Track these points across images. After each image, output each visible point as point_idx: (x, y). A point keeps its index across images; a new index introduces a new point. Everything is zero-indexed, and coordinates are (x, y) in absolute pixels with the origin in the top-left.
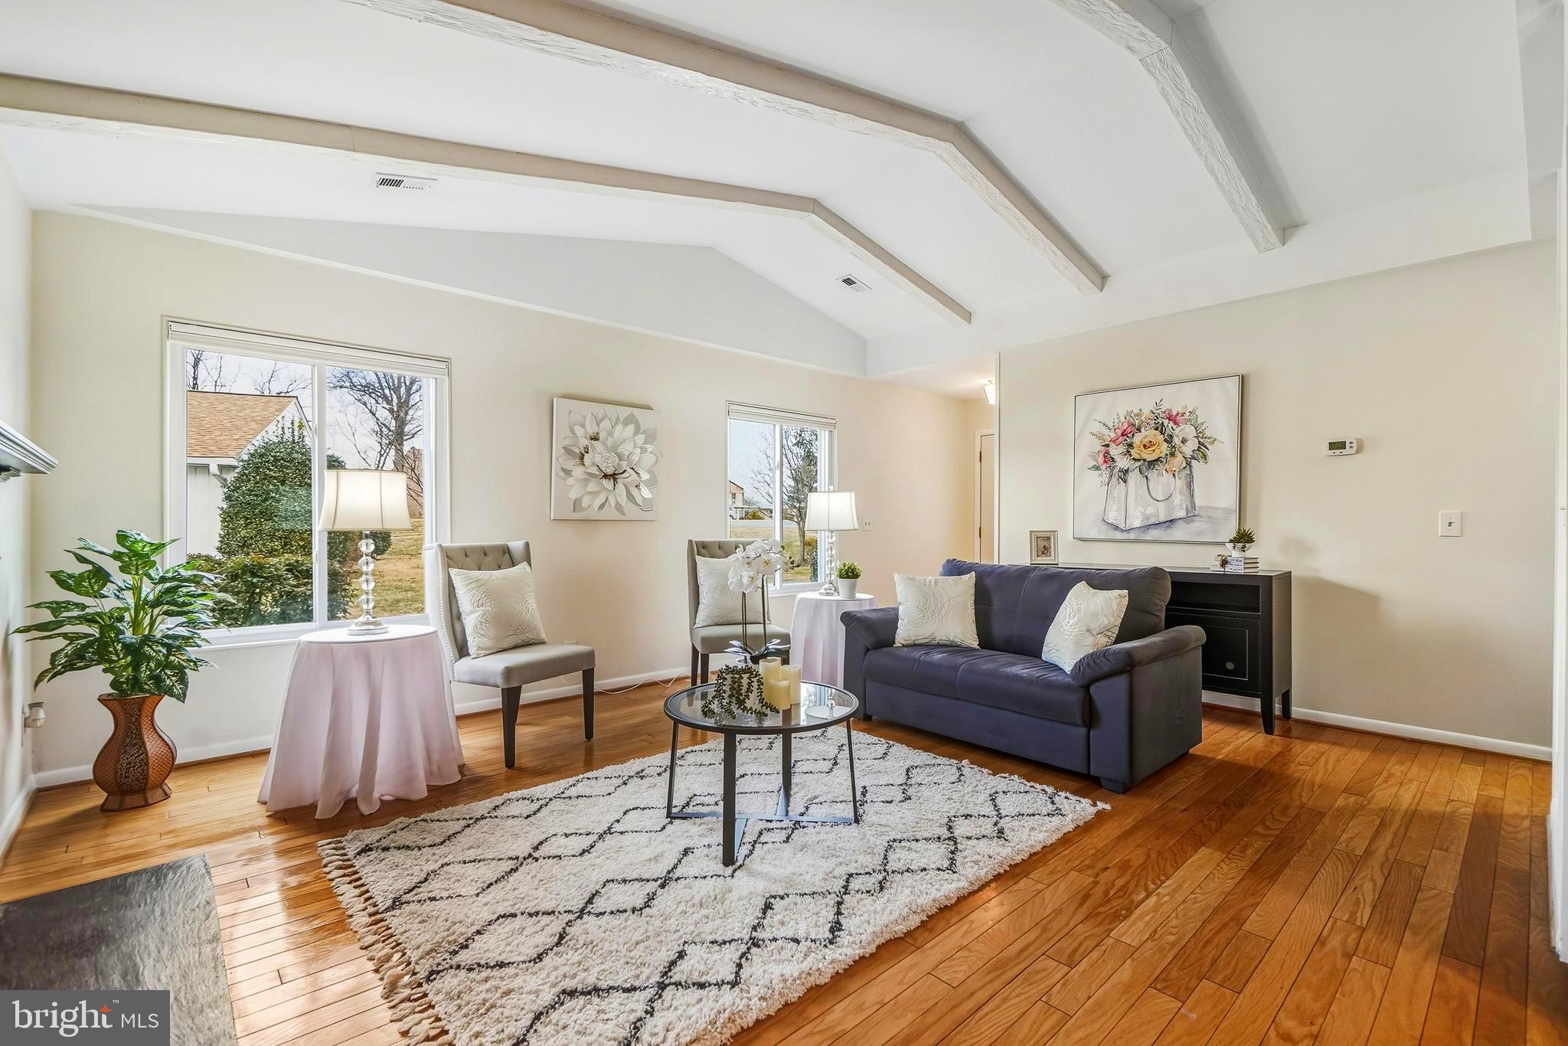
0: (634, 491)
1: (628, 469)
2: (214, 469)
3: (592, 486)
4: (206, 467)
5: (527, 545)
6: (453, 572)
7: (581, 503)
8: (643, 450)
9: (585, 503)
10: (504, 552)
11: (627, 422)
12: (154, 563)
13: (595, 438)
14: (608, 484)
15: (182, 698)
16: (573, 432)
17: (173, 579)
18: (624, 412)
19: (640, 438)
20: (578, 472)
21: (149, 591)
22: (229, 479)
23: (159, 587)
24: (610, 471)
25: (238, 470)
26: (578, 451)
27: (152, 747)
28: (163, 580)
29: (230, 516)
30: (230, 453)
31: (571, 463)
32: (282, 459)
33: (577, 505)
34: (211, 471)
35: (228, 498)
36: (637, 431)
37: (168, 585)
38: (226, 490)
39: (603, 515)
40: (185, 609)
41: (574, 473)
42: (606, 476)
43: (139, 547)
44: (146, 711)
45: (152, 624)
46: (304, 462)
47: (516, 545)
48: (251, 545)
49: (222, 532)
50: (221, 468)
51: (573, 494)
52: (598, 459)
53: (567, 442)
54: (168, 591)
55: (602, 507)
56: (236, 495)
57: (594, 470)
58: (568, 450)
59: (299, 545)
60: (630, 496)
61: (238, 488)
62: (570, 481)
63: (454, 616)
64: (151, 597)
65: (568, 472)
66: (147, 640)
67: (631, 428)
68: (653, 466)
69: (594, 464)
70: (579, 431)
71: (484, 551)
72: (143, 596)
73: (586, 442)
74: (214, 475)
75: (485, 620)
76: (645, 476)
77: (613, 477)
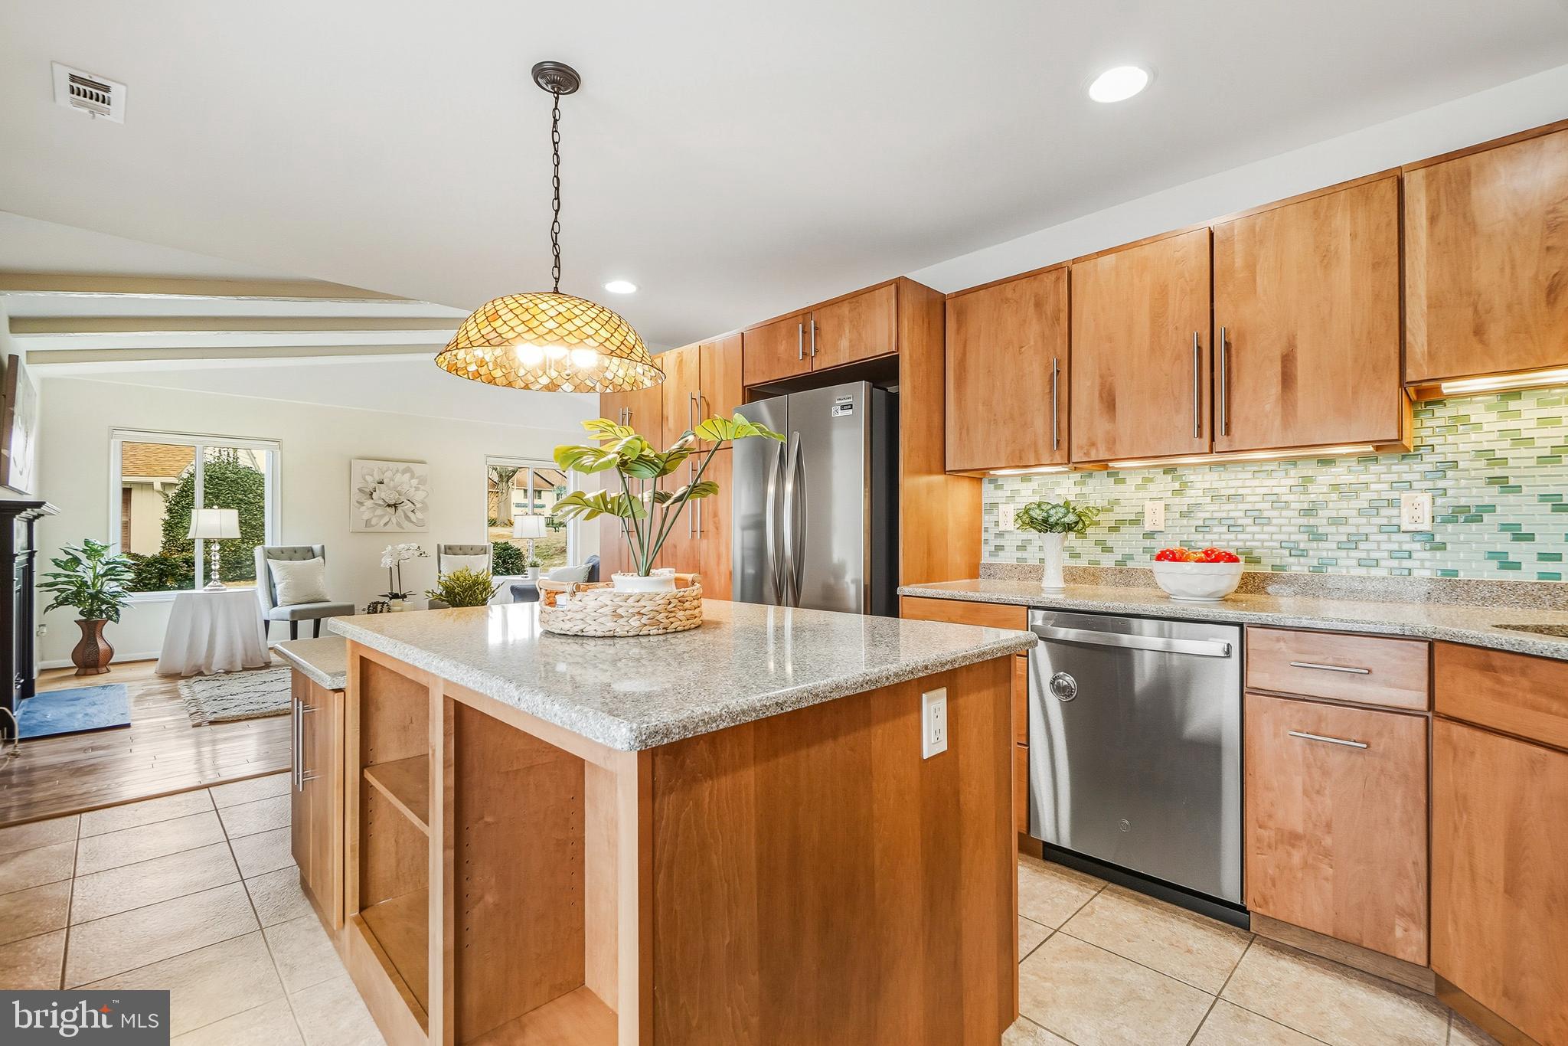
0: (411, 515)
1: (405, 500)
2: (157, 486)
3: (379, 512)
4: (151, 484)
5: (323, 547)
6: (270, 561)
7: (370, 522)
8: (417, 489)
9: (374, 522)
10: (308, 551)
11: (404, 472)
12: (103, 555)
13: (381, 483)
14: (391, 510)
15: (117, 621)
16: (364, 479)
17: (112, 563)
18: (402, 466)
19: (414, 482)
20: (369, 503)
21: (101, 570)
22: (170, 495)
23: (106, 567)
24: (392, 502)
25: (178, 487)
26: (368, 490)
27: (101, 645)
28: (108, 563)
29: (170, 526)
30: (172, 472)
31: (363, 498)
32: (217, 478)
33: (368, 523)
34: (155, 488)
35: (170, 511)
36: (412, 477)
37: (111, 566)
38: (168, 504)
39: (388, 528)
40: (118, 577)
41: (365, 504)
42: (389, 505)
43: (95, 547)
44: (98, 628)
45: (102, 585)
46: (236, 480)
47: (317, 548)
48: (189, 550)
49: (164, 539)
50: (164, 485)
51: (366, 517)
52: (383, 495)
53: (361, 486)
54: (109, 569)
55: (386, 524)
56: (177, 508)
57: (381, 502)
58: (360, 490)
59: (230, 550)
60: (407, 518)
61: (179, 502)
62: (363, 509)
63: (271, 586)
64: (101, 573)
65: (361, 504)
66: (100, 592)
67: (407, 476)
68: (425, 498)
69: (380, 498)
70: (369, 478)
71: (295, 550)
72: (97, 572)
73: (373, 485)
74: (158, 492)
75: (287, 588)
76: (418, 505)
77: (395, 506)
